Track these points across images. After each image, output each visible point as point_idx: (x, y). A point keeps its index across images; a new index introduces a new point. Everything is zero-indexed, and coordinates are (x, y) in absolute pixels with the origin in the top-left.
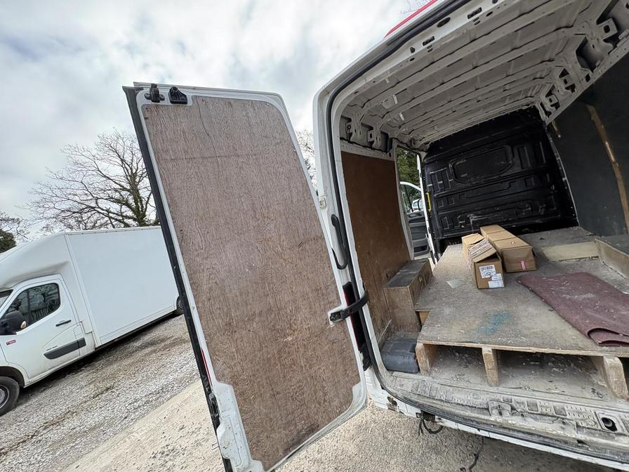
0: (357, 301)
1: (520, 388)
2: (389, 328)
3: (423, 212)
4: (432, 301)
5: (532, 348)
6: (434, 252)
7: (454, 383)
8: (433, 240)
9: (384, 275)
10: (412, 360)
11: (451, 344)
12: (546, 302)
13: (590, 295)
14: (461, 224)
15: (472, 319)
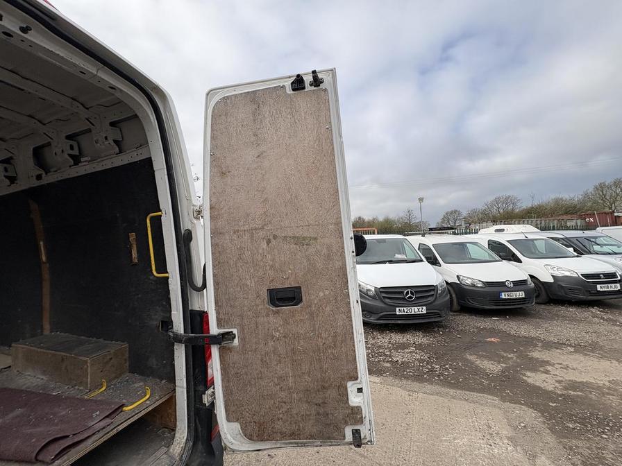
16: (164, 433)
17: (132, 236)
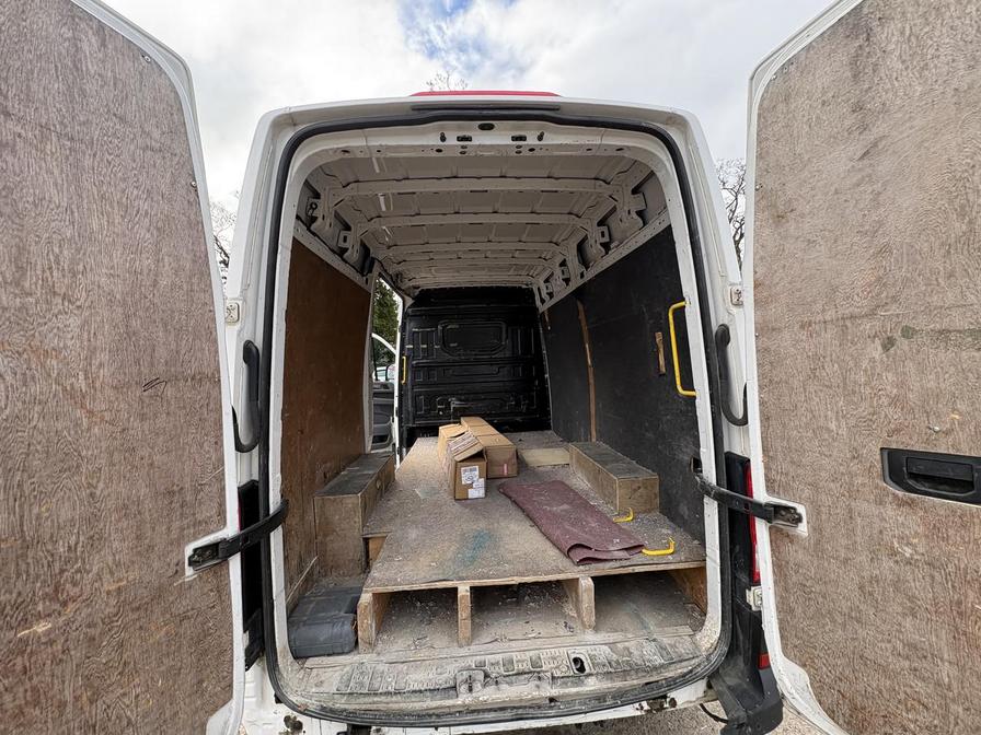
0: (262, 520)
1: (496, 640)
2: (310, 574)
3: (393, 385)
4: (392, 519)
5: (515, 578)
6: (397, 446)
7: (411, 656)
8: (400, 427)
9: (319, 474)
10: (348, 628)
11: (416, 587)
12: (528, 516)
13: (565, 507)
14: (440, 410)
15: (447, 544)
16: (693, 611)
17: (659, 336)
